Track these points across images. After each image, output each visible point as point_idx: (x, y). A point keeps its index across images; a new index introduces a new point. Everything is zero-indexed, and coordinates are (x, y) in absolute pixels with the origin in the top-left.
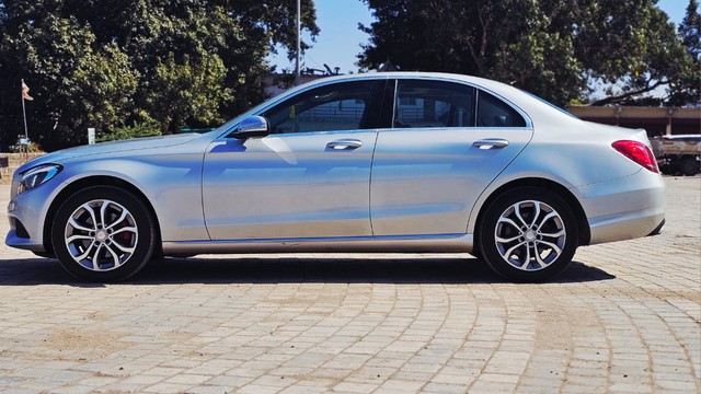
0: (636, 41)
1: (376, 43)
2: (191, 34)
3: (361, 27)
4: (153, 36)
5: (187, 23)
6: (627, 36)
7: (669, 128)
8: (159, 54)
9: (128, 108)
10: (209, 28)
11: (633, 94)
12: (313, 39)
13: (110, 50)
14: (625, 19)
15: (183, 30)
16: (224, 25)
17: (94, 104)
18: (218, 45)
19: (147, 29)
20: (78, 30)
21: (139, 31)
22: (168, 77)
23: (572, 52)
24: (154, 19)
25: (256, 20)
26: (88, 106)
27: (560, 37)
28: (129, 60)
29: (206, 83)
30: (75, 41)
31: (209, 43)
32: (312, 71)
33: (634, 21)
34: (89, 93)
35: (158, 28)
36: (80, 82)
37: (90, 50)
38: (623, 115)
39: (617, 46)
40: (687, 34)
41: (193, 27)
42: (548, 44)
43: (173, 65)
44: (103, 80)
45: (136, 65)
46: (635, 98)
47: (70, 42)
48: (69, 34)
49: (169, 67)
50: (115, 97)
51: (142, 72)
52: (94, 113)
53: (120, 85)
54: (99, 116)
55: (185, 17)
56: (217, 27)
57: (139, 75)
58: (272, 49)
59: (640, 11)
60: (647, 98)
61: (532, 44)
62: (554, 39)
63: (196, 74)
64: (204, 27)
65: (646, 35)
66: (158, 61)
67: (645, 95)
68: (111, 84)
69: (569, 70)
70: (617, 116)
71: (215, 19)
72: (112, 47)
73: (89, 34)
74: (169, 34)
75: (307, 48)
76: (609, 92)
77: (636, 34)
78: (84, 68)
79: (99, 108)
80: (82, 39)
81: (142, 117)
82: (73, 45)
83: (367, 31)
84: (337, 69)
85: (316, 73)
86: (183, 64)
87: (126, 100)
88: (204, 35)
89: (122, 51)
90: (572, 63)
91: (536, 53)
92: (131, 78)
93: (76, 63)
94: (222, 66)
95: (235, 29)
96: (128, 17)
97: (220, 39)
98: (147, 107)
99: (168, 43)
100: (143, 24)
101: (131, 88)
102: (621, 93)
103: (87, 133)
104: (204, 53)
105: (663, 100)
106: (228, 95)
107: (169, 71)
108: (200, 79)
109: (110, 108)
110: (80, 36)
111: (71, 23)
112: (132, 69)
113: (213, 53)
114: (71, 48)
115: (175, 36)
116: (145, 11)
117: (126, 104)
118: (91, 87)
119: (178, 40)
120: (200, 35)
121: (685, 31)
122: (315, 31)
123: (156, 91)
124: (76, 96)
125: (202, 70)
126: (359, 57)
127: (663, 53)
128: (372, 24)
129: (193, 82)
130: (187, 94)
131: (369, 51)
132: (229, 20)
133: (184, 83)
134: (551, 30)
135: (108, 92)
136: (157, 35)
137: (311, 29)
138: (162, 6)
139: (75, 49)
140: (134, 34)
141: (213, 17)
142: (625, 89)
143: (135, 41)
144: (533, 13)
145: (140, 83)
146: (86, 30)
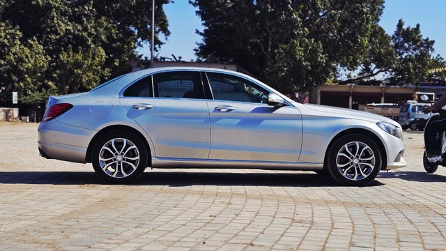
0: (361, 45)
1: (206, 42)
2: (84, 34)
3: (197, 32)
4: (59, 34)
5: (82, 26)
6: (355, 42)
7: (383, 99)
8: (62, 46)
9: (40, 79)
10: (96, 30)
11: (364, 77)
12: (166, 39)
13: (32, 42)
14: (355, 32)
15: (79, 31)
16: (106, 29)
17: (18, 77)
18: (102, 41)
19: (56, 30)
20: (11, 29)
21: (51, 31)
22: (68, 61)
23: (322, 51)
24: (62, 24)
25: (129, 25)
26: (14, 78)
27: (315, 41)
28: (44, 49)
29: (92, 65)
30: (8, 37)
31: (96, 39)
32: (164, 58)
33: (361, 32)
34: (15, 70)
35: (64, 29)
36: (10, 63)
37: (19, 43)
38: (355, 91)
39: (350, 48)
40: (397, 41)
41: (85, 29)
42: (307, 46)
43: (71, 53)
44: (25, 62)
45: (48, 52)
46: (365, 80)
47: (6, 37)
48: (5, 32)
49: (69, 54)
50: (32, 72)
51: (52, 57)
52: (18, 82)
53: (36, 65)
54: (22, 84)
55: (81, 23)
56: (101, 30)
57: (50, 59)
58: (139, 44)
59: (365, 26)
60: (372, 81)
61: (297, 45)
62: (311, 42)
63: (85, 59)
64: (93, 29)
65: (370, 41)
66: (61, 51)
67: (372, 78)
68: (30, 64)
69: (320, 62)
70: (351, 91)
71: (101, 25)
72: (33, 42)
73: (18, 32)
74: (70, 33)
75: (162, 44)
76: (349, 76)
77: (362, 41)
78: (14, 54)
79: (22, 79)
80: (13, 36)
81: (49, 85)
82: (8, 39)
83: (201, 34)
84: (180, 58)
85: (166, 60)
86: (78, 53)
87: (39, 74)
88: (93, 34)
89: (40, 44)
90: (322, 58)
91: (299, 51)
92: (43, 61)
93: (9, 51)
94: (104, 54)
95: (113, 31)
96: (44, 22)
97: (103, 37)
98: (53, 80)
99: (69, 39)
100: (54, 26)
101: (43, 67)
102: (357, 76)
103: (12, 95)
104: (93, 46)
105: (382, 82)
106: (107, 72)
107: (69, 57)
108: (88, 62)
109: (29, 80)
110: (12, 33)
111: (7, 25)
112: (45, 55)
113: (98, 46)
114: (6, 41)
115: (74, 35)
116: (55, 19)
117: (40, 77)
118: (17, 66)
119: (76, 37)
120: (90, 34)
121: (396, 39)
122: (167, 33)
123: (60, 70)
124: (8, 71)
125: (89, 57)
126: (195, 50)
127: (380, 52)
128: (205, 30)
129: (84, 64)
130: (79, 71)
131: (202, 47)
132: (110, 25)
133: (78, 65)
134: (309, 37)
135: (28, 69)
136: (62, 34)
137: (164, 32)
138: (67, 15)
139: (9, 42)
140: (48, 33)
141: (99, 23)
142: (360, 74)
143: (48, 37)
144: (298, 26)
145: (50, 64)
146: (16, 30)
